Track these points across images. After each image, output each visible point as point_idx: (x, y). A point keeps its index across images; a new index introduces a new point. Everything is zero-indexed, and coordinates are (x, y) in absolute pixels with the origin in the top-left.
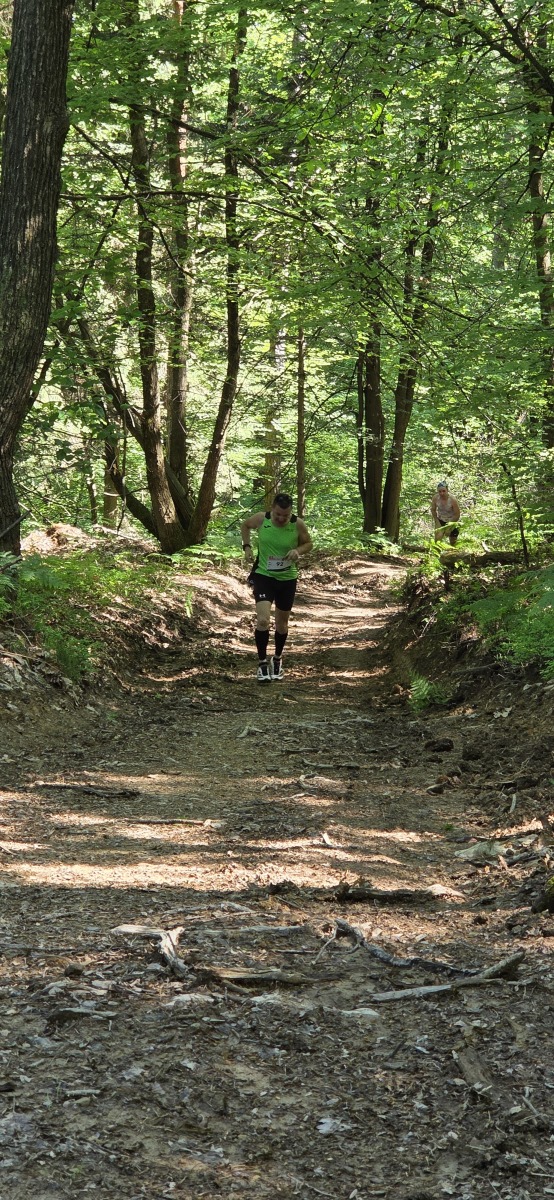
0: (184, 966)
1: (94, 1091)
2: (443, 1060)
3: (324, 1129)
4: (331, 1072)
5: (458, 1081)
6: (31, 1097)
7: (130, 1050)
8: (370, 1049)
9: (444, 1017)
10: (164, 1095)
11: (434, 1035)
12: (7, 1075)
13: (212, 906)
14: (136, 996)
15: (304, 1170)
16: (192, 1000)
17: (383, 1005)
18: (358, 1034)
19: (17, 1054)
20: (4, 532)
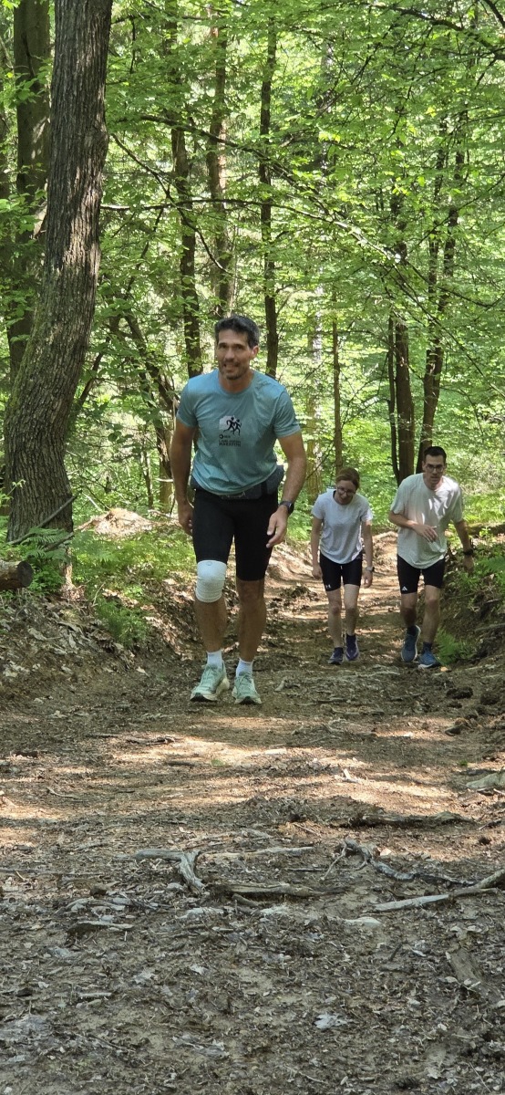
0: (199, 884)
1: (106, 994)
3: (321, 1025)
4: (331, 974)
5: (450, 979)
6: (47, 1000)
7: (143, 958)
8: (370, 953)
9: (441, 924)
10: (171, 997)
11: (431, 940)
12: (27, 982)
13: (233, 833)
14: (155, 911)
15: (300, 1061)
16: (204, 913)
17: (385, 914)
18: (360, 941)
19: (37, 963)
20: (58, 511)
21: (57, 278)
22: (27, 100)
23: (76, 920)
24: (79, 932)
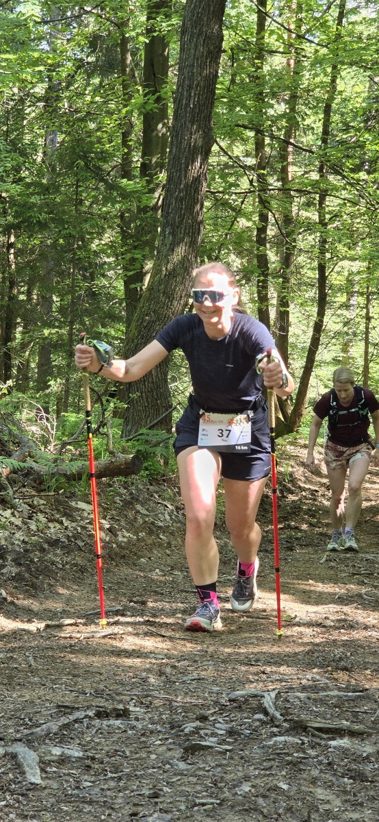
0: (280, 717)
1: (215, 801)
6: (171, 803)
7: (242, 774)
10: (265, 807)
12: (154, 786)
13: (300, 676)
14: (246, 736)
16: (286, 741)
19: (161, 772)
20: (161, 417)
21: (169, 242)
22: (151, 110)
23: (188, 740)
24: (192, 750)
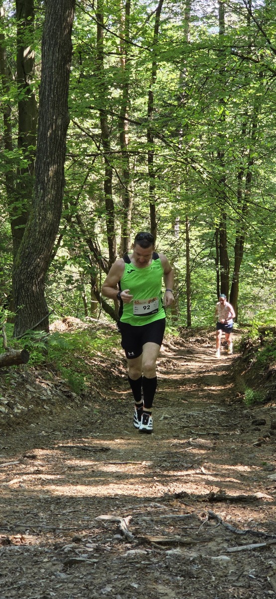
0: (132, 536)
2: (263, 581)
4: (206, 588)
5: (271, 592)
8: (226, 576)
9: (263, 560)
11: (258, 569)
12: (44, 592)
13: (146, 505)
14: (108, 551)
16: (136, 553)
17: (232, 553)
18: (220, 569)
19: (48, 581)
20: (41, 321)
21: (41, 195)
22: (23, 99)
